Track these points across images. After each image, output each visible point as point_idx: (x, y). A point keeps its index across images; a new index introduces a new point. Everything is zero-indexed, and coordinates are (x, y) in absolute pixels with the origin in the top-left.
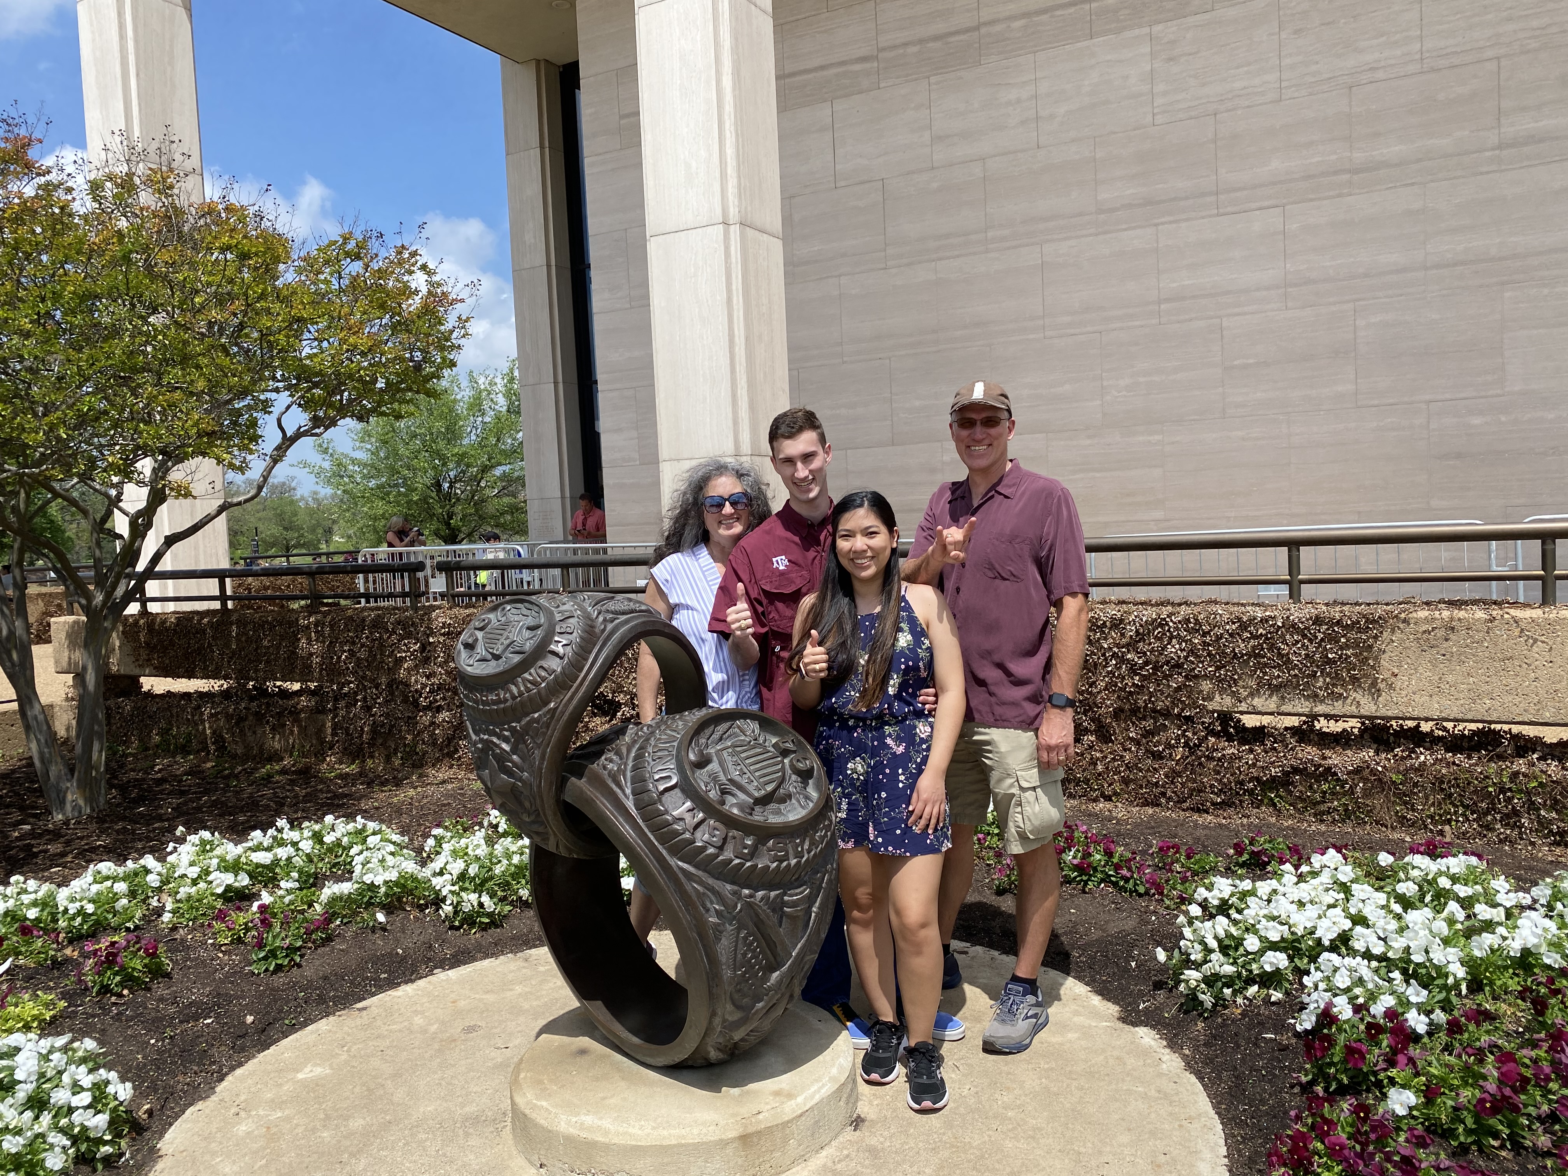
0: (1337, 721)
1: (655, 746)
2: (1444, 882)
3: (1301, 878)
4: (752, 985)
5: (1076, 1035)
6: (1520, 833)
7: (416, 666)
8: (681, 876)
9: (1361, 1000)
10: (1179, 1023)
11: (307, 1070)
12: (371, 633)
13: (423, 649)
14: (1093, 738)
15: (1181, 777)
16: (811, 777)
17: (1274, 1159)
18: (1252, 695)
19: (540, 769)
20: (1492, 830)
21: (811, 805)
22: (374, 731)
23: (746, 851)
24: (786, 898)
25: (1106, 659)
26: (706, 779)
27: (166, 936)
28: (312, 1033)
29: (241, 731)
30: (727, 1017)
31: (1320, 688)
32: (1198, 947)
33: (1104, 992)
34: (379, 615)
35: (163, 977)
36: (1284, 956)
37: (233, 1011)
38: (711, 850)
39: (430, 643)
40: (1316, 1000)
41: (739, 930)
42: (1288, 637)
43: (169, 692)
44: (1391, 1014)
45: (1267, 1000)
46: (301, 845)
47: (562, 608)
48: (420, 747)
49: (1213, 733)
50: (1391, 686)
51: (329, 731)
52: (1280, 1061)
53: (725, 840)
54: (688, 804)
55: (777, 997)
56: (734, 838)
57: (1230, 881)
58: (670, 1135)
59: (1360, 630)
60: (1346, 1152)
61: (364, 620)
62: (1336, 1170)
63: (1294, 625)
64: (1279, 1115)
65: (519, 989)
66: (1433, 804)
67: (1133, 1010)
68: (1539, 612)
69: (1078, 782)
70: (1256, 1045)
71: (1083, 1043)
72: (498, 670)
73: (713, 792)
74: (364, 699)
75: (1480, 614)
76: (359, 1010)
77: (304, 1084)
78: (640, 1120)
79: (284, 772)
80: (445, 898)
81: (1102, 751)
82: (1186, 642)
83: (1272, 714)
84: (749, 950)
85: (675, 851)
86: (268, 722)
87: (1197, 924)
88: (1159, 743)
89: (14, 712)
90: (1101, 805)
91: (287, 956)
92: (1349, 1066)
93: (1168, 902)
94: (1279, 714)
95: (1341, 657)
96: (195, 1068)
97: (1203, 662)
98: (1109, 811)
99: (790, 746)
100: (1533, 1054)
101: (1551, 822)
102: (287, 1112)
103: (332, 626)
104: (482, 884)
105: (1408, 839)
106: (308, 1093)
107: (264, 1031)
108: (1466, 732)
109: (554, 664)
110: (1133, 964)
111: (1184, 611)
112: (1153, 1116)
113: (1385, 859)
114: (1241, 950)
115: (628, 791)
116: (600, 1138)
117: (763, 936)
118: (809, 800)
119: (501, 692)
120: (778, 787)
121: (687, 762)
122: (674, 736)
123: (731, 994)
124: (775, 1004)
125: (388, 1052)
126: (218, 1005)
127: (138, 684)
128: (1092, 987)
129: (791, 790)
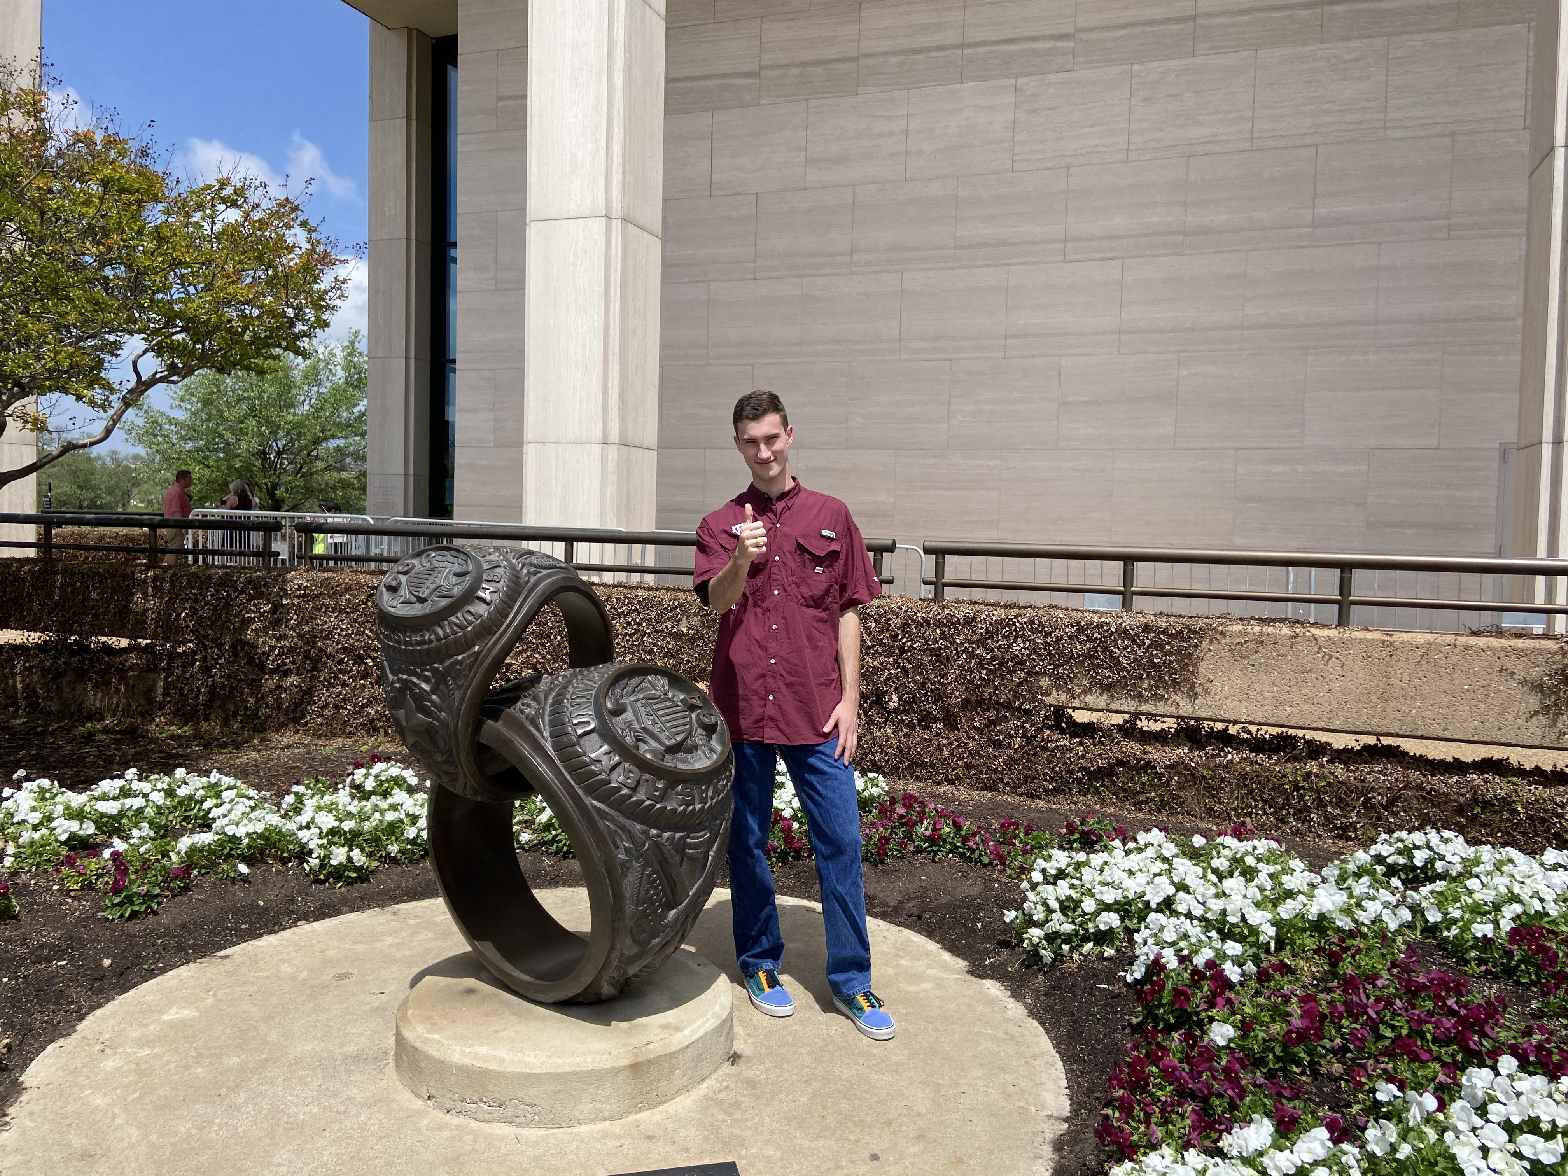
0: (1156, 721)
1: (573, 693)
2: (1250, 861)
3: (1128, 853)
4: (651, 921)
5: (930, 986)
6: (1310, 827)
7: (265, 628)
8: (595, 814)
9: (1185, 952)
10: (1021, 976)
11: (172, 1012)
12: (217, 591)
13: (274, 610)
14: (941, 726)
15: (1018, 764)
16: (714, 732)
17: (1115, 1082)
18: (1085, 692)
19: (459, 710)
20: (1284, 823)
21: (715, 756)
22: (213, 692)
23: (657, 794)
24: (689, 840)
25: (958, 654)
26: (622, 726)
28: (173, 978)
29: (58, 687)
30: (624, 951)
31: (1145, 690)
32: (1040, 908)
33: (953, 949)
34: (227, 574)
35: (11, 919)
36: (1117, 916)
37: (88, 954)
38: (625, 791)
39: (283, 605)
40: (1145, 952)
41: (644, 867)
42: (1119, 642)
44: (1210, 964)
45: (1101, 957)
46: (151, 797)
47: (488, 558)
48: (264, 711)
49: (1045, 726)
50: (1206, 691)
51: (160, 691)
52: (1113, 1007)
53: (638, 782)
54: (605, 748)
55: (672, 935)
56: (647, 781)
57: (1066, 854)
58: (566, 1063)
59: (1183, 639)
60: (1177, 1073)
61: (210, 577)
62: (1168, 1089)
63: (1125, 631)
64: (1116, 1050)
65: (389, 940)
66: (1237, 798)
67: (980, 965)
68: (1336, 632)
69: (925, 767)
70: (1091, 994)
71: (937, 992)
72: (423, 612)
73: (629, 738)
74: (204, 659)
75: (1286, 631)
76: (221, 957)
77: (172, 1025)
78: (534, 1050)
79: (106, 731)
80: (311, 851)
81: (948, 739)
82: (1030, 641)
83: (1101, 710)
84: (652, 887)
85: (591, 791)
86: (90, 679)
87: (1039, 888)
88: (1000, 733)
90: (945, 788)
91: (144, 903)
92: (1176, 1006)
93: (1009, 871)
94: (1108, 711)
95: (1165, 662)
96: (53, 1007)
97: (1043, 661)
98: (952, 793)
99: (697, 702)
100: (1329, 997)
101: (1336, 818)
102: (156, 1050)
103: (172, 583)
104: (352, 840)
105: (1214, 828)
106: (176, 1033)
107: (122, 974)
108: (1267, 737)
109: (482, 610)
110: (979, 925)
111: (1029, 613)
112: (1002, 1054)
113: (1198, 841)
114: (1079, 911)
115: (546, 734)
116: (495, 1067)
117: (666, 874)
118: (714, 752)
119: (426, 634)
120: (686, 738)
121: (605, 709)
122: (590, 686)
123: (631, 927)
124: (669, 941)
125: (257, 997)
126: (72, 948)
128: (942, 945)
129: (697, 742)
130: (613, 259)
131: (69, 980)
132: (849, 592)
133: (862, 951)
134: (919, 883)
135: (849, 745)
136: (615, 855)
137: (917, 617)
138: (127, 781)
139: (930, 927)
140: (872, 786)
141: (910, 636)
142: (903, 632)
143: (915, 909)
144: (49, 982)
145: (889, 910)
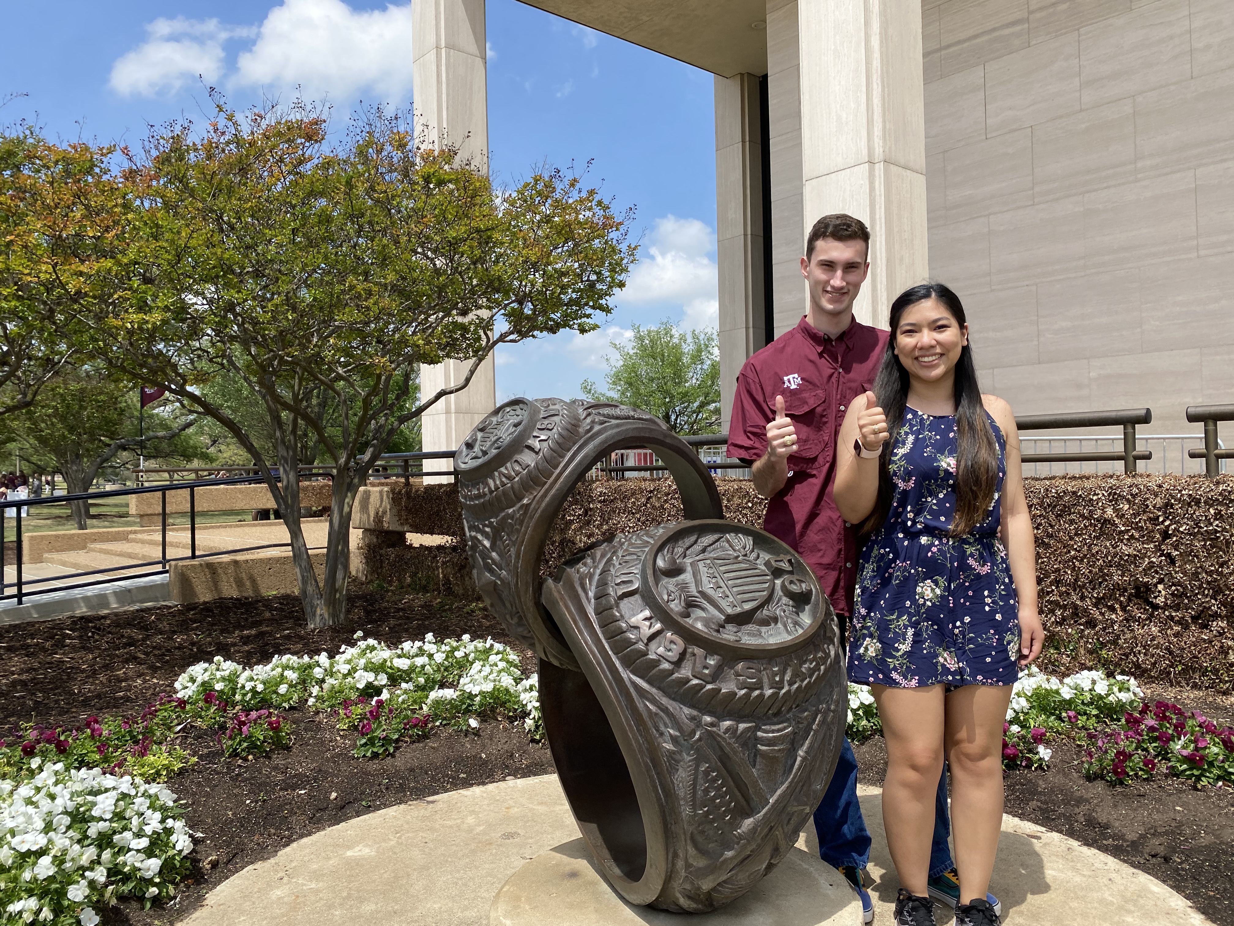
1: (626, 550)
4: (719, 828)
8: (632, 690)
11: (358, 848)
13: (586, 513)
16: (807, 603)
21: (800, 631)
24: (760, 734)
26: (672, 588)
27: (309, 718)
30: (691, 861)
35: (284, 750)
37: (325, 786)
38: (666, 666)
41: (698, 762)
43: (421, 545)
46: (435, 657)
53: (682, 656)
54: (647, 613)
55: (750, 848)
56: (694, 655)
69: (1204, 672)
72: (478, 464)
73: (677, 602)
76: (428, 802)
77: (348, 862)
80: (529, 712)
84: (713, 787)
85: (627, 663)
89: (323, 555)
91: (383, 745)
96: (273, 831)
99: (786, 566)
106: (346, 871)
107: (342, 808)
109: (530, 459)
115: (591, 594)
117: (728, 771)
118: (799, 626)
119: (481, 486)
120: (761, 606)
121: (651, 567)
122: (648, 542)
123: (692, 833)
124: (749, 856)
125: (431, 845)
126: (316, 779)
127: (404, 539)
128: (1194, 902)
129: (778, 612)
130: (877, 198)
131: (298, 808)
134: (1171, 814)
136: (659, 745)
137: (1182, 495)
138: (424, 643)
139: (1179, 875)
140: (1120, 690)
141: (1174, 518)
142: (1165, 513)
143: (1162, 848)
144: (281, 808)
145: (1125, 845)
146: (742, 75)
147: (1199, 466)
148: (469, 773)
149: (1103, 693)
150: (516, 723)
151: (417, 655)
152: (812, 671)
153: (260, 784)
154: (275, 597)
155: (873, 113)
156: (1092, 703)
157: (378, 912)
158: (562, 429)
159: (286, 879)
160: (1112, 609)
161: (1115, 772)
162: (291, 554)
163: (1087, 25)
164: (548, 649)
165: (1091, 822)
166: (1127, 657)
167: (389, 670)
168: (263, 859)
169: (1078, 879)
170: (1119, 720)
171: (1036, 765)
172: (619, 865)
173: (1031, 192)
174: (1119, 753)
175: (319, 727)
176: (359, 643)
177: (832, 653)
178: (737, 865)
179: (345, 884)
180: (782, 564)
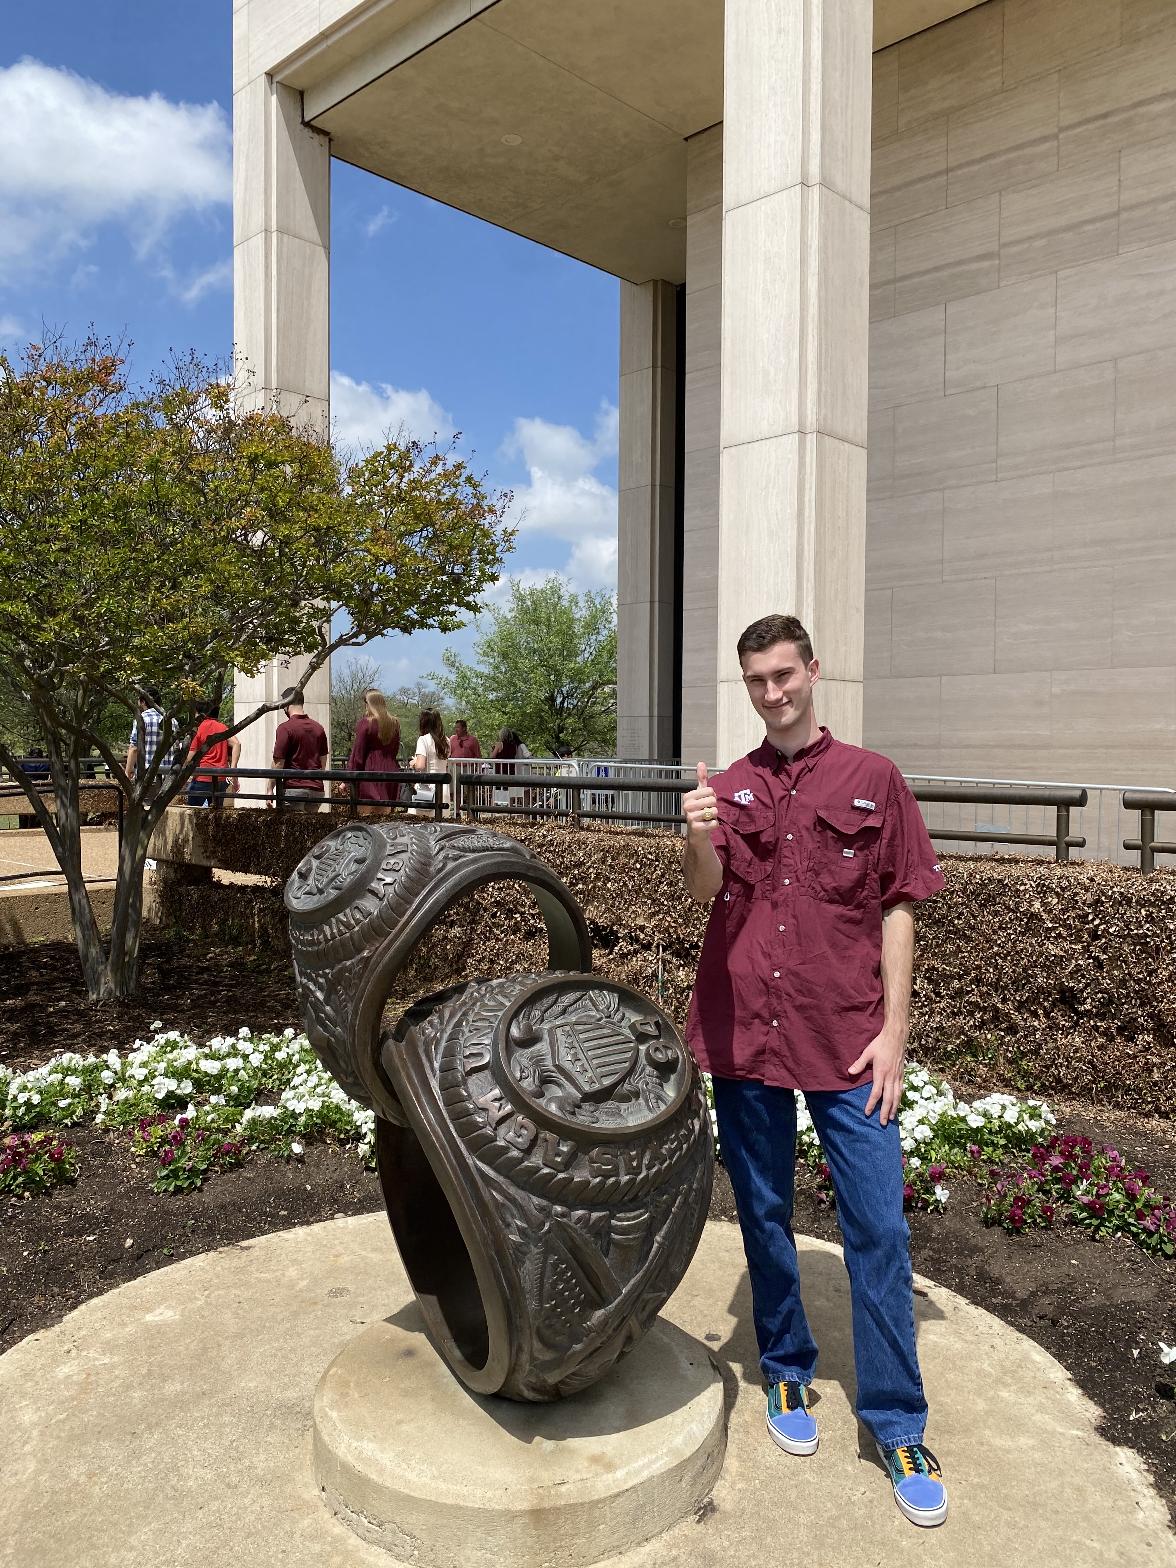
1: (478, 1013)
4: (567, 1322)
5: (1031, 1442)
8: (478, 1178)
11: (158, 1311)
14: (1149, 1039)
16: (673, 1072)
19: (353, 1027)
21: (663, 1107)
23: (559, 1159)
24: (614, 1222)
26: (525, 1062)
27: (97, 1138)
30: (536, 1354)
33: (1088, 1384)
35: (68, 1184)
37: (118, 1231)
38: (515, 1153)
41: (545, 1254)
43: (231, 884)
46: (251, 1058)
47: (400, 840)
48: (434, 961)
53: (533, 1142)
54: (497, 1092)
55: (600, 1340)
56: (546, 1141)
67: (1120, 1419)
69: (1127, 1090)
71: (1037, 1456)
72: (317, 906)
73: (530, 1079)
76: (243, 1249)
77: (148, 1328)
78: (422, 1463)
80: (364, 1135)
81: (1161, 1056)
84: (560, 1279)
85: (473, 1147)
90: (1155, 1123)
91: (188, 1178)
98: (1164, 1132)
99: (651, 1030)
102: (116, 1359)
106: (145, 1340)
107: (139, 1257)
109: (372, 905)
110: (1136, 1352)
115: (437, 1065)
116: (374, 1476)
117: (581, 1264)
118: (662, 1100)
119: (316, 932)
120: (622, 1081)
121: (504, 1039)
122: (502, 1004)
123: (538, 1329)
124: (599, 1348)
125: (245, 1305)
126: (107, 1222)
127: (210, 875)
128: (1074, 1374)
129: (640, 1086)
130: (807, 477)
131: (87, 1260)
132: (897, 885)
133: (909, 1386)
134: (1065, 1269)
135: (887, 1096)
136: (505, 1236)
137: (1114, 892)
138: (238, 1039)
139: (1064, 1341)
140: (1031, 1117)
141: (1104, 917)
142: (1095, 910)
143: (1051, 1308)
144: (65, 1261)
145: (1014, 1303)
146: (655, 282)
147: (1134, 858)
148: (290, 1210)
149: (1012, 1121)
150: (348, 1146)
151: (228, 1055)
152: (672, 1152)
153: (40, 1230)
154: (44, 946)
155: (806, 372)
156: (1000, 1131)
157: (184, 1393)
158: (410, 870)
159: (74, 1353)
160: (1035, 1014)
161: (1012, 1219)
162: (66, 889)
163: (1066, 268)
164: (387, 1110)
165: (983, 1276)
166: (1048, 1069)
167: (195, 1075)
168: (46, 1326)
169: (958, 1346)
170: (1028, 1151)
171: (931, 1208)
172: (459, 1347)
173: (994, 465)
174: (1017, 1199)
175: (108, 1151)
176: (157, 1037)
177: (697, 1127)
178: (587, 1358)
179: (145, 1358)
180: (648, 1028)
